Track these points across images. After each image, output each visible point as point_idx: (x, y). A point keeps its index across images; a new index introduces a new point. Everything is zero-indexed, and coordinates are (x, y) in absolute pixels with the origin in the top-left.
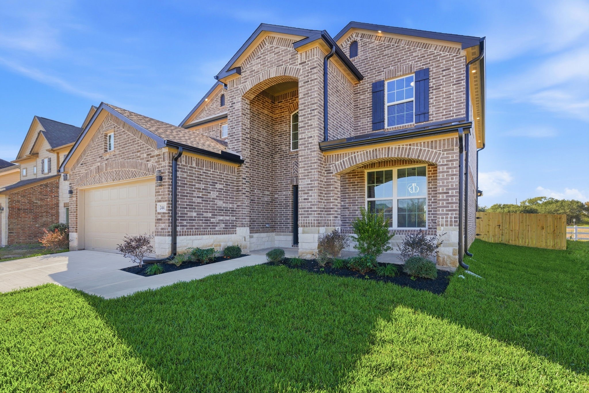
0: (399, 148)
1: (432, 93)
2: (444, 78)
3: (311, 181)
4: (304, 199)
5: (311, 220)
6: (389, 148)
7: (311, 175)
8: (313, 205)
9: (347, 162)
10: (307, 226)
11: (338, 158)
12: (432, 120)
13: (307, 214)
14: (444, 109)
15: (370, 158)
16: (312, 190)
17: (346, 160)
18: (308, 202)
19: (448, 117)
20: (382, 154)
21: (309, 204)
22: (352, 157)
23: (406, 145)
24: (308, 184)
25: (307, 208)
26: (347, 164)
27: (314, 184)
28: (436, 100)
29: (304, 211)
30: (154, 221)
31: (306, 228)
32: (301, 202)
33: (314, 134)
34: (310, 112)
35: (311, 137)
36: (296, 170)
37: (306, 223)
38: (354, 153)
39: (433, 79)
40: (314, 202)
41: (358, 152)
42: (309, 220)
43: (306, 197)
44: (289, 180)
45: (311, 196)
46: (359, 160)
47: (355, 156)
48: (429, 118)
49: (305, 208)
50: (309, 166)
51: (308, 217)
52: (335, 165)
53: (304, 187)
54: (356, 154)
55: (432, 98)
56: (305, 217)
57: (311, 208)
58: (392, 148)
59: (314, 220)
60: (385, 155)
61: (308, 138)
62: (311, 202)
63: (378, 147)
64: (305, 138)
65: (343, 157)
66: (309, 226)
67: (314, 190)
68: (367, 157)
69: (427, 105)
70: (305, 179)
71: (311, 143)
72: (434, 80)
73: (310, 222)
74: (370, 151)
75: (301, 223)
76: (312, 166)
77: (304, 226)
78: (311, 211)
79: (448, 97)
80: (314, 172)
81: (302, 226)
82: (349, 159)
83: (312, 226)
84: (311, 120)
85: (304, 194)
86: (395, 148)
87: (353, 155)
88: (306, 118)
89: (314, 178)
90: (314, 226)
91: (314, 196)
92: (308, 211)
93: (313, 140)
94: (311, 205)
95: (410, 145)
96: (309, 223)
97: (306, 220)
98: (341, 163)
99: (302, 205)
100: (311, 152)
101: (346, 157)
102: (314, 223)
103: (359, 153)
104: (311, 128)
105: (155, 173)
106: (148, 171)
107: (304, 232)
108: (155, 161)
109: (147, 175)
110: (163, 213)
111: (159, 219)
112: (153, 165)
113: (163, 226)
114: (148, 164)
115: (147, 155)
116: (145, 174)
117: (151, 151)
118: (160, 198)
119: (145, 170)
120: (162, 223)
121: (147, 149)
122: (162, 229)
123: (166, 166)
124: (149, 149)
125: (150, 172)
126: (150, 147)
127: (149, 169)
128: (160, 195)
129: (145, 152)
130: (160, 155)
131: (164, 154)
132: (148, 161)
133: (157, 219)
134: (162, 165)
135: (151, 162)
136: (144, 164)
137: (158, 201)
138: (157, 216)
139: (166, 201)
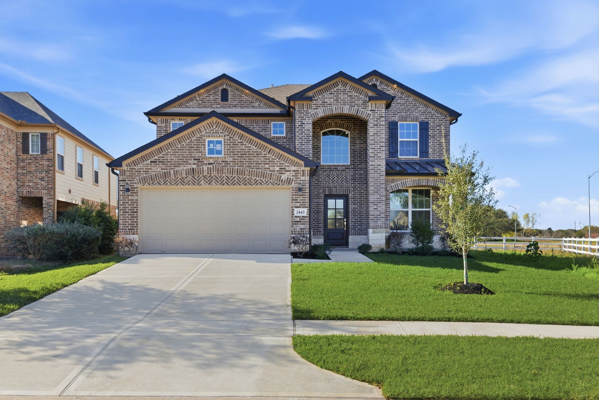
0: (434, 180)
1: (430, 139)
2: (438, 131)
3: (380, 196)
4: (374, 209)
5: (380, 224)
6: (428, 179)
7: (380, 192)
8: (382, 213)
9: (400, 184)
10: (376, 228)
11: (393, 181)
12: (430, 158)
13: (377, 220)
14: (438, 152)
15: (416, 184)
16: (381, 203)
17: (399, 183)
18: (377, 211)
19: (440, 158)
20: (424, 182)
21: (378, 212)
22: (403, 182)
23: (439, 179)
24: (377, 198)
25: (377, 215)
26: (400, 186)
27: (382, 198)
28: (433, 145)
29: (374, 217)
30: (291, 223)
31: (375, 230)
32: (371, 211)
33: (382, 163)
34: (379, 147)
35: (380, 165)
36: (327, 182)
37: (376, 226)
38: (405, 179)
39: (431, 130)
40: (382, 211)
41: (407, 179)
42: (378, 224)
43: (376, 208)
44: (321, 189)
45: (380, 207)
46: (408, 184)
47: (406, 182)
48: (429, 156)
49: (375, 215)
50: (378, 186)
51: (378, 222)
52: (391, 186)
53: (374, 201)
54: (406, 180)
55: (431, 143)
56: (374, 222)
57: (380, 215)
58: (430, 180)
59: (382, 224)
60: (426, 183)
61: (377, 165)
62: (380, 211)
63: (421, 178)
64: (375, 165)
65: (397, 181)
66: (378, 228)
67: (382, 203)
68: (414, 183)
69: (427, 146)
70: (375, 194)
71: (380, 169)
72: (431, 131)
73: (379, 225)
74: (416, 179)
75: (372, 226)
76: (380, 186)
77: (374, 228)
78: (380, 217)
79: (440, 145)
80: (382, 190)
81: (372, 228)
82: (401, 183)
83: (380, 228)
84: (379, 153)
85: (374, 205)
86: (432, 180)
87: (404, 181)
88: (375, 151)
89: (382, 194)
90: (382, 228)
91: (382, 207)
92: (377, 217)
93: (382, 167)
94: (379, 213)
95: (441, 179)
96: (378, 226)
97: (376, 224)
98: (395, 184)
99: (372, 213)
100: (380, 176)
101: (399, 181)
102: (383, 226)
103: (408, 180)
104: (380, 159)
105: (291, 184)
106: (282, 182)
107: (374, 232)
108: (291, 175)
109: (279, 185)
110: (303, 217)
111: (297, 222)
112: (288, 178)
113: (302, 226)
114: (281, 176)
115: (280, 169)
116: (276, 184)
117: (285, 166)
118: (298, 205)
119: (277, 181)
120: (301, 224)
121: (280, 164)
122: (300, 229)
123: (306, 181)
124: (282, 164)
125: (284, 183)
126: (284, 163)
127: (282, 180)
128: (298, 202)
129: (277, 166)
130: (298, 171)
131: (303, 170)
132: (281, 173)
133: (295, 222)
134: (301, 179)
135: (285, 175)
136: (276, 176)
137: (296, 207)
138: (294, 219)
139: (306, 207)
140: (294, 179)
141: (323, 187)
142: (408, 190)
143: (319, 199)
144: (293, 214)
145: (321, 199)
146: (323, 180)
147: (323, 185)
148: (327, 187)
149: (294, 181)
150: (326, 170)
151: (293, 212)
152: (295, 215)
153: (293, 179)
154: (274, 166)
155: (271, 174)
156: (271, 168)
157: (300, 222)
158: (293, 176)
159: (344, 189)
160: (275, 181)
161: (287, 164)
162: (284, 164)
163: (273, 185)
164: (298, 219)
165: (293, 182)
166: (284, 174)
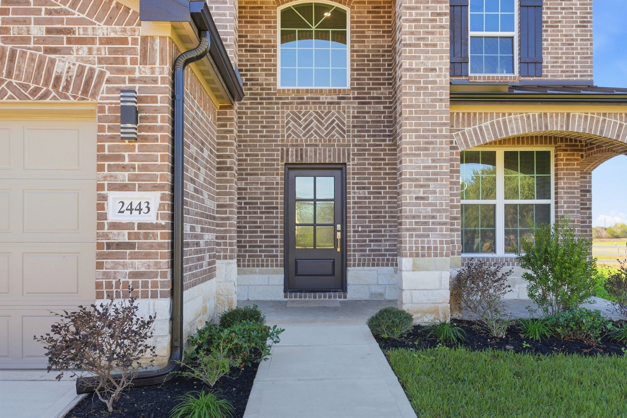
0: (586, 117)
1: (546, 31)
2: (564, 12)
3: (433, 161)
4: (417, 198)
5: (435, 242)
6: (568, 115)
7: (434, 149)
8: (439, 211)
9: (487, 130)
10: (423, 256)
11: (469, 119)
12: (547, 76)
13: (424, 230)
14: (564, 62)
15: (535, 128)
16: (436, 180)
17: (486, 127)
18: (424, 205)
19: (570, 76)
20: (557, 123)
21: (429, 209)
22: (498, 122)
23: (599, 114)
24: (425, 167)
25: (425, 217)
26: (489, 134)
27: (441, 168)
28: (552, 44)
29: (417, 223)
30: (94, 250)
31: (421, 261)
32: (409, 204)
33: (440, 64)
34: (430, 17)
35: (434, 70)
36: (293, 131)
37: (423, 248)
38: (504, 115)
39: (548, 8)
40: (441, 204)
41: (510, 114)
42: (429, 242)
43: (421, 195)
44: (278, 150)
45: (434, 192)
46: (512, 128)
47: (504, 122)
48: (541, 72)
49: (419, 217)
50: (429, 131)
51: (428, 236)
52: (463, 134)
53: (417, 173)
54: (506, 117)
55: (546, 40)
56: (417, 236)
57: (433, 217)
58: (574, 116)
59: (441, 242)
60: (562, 126)
61: (426, 70)
62: (435, 205)
63: (550, 110)
64: (418, 70)
65: (480, 119)
66: (429, 255)
67: (442, 180)
68: (529, 125)
69: (538, 49)
70: (419, 155)
71: (434, 82)
72: (549, 11)
73: (432, 245)
74: (534, 116)
75: (411, 248)
76: (435, 131)
77: (417, 255)
78: (433, 223)
79: (569, 44)
80: (441, 143)
81: (411, 256)
82: (492, 124)
83: (436, 255)
84: (432, 33)
85: (416, 186)
86: (580, 117)
87: (501, 119)
88: (421, 27)
89: (441, 155)
90: (441, 255)
91: (441, 192)
92: (425, 223)
93: (439, 76)
94: (433, 211)
95: (604, 115)
96: (429, 248)
97: (423, 242)
98: (475, 130)
99: (411, 211)
100: (433, 101)
101: (486, 120)
102: (442, 249)
103: (512, 116)
104: (433, 52)
105: (94, 96)
106: (55, 86)
107: (416, 268)
108: (95, 57)
109: (45, 96)
110: (141, 226)
111: (119, 245)
112: (81, 69)
113: (140, 265)
114: (52, 62)
115: (49, 31)
116: (35, 92)
117: (69, 21)
118: (123, 177)
119: (36, 81)
120: (134, 256)
121: (49, 12)
122: (134, 275)
123: (155, 81)
124: (58, 12)
125: (66, 88)
126: (67, 7)
127: (58, 79)
128: (124, 168)
129: (38, 22)
130: (124, 41)
131: (144, 39)
132: (55, 51)
133: (109, 246)
134: (137, 75)
135: (72, 58)
136: (32, 59)
137: (113, 187)
138: (106, 236)
139: (155, 188)
140: (108, 75)
141: (283, 145)
142: (495, 152)
143: (273, 174)
144: (102, 217)
145: (277, 174)
146: (283, 127)
147: (283, 141)
148: (293, 145)
149: (108, 81)
150: (291, 103)
151: (101, 207)
152: (113, 216)
153: (102, 74)
154: (25, 22)
155: (13, 53)
156: (14, 30)
157: (131, 246)
158: (101, 61)
159: (334, 149)
160: (28, 79)
161: (77, 14)
162: (67, 13)
163: (22, 96)
164: (123, 237)
165: (104, 86)
166: (68, 51)
